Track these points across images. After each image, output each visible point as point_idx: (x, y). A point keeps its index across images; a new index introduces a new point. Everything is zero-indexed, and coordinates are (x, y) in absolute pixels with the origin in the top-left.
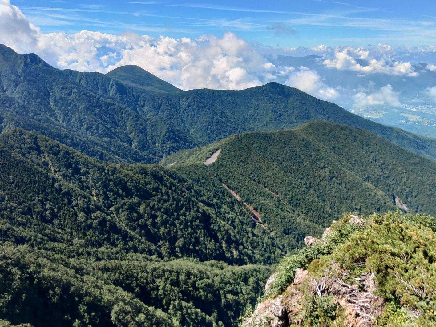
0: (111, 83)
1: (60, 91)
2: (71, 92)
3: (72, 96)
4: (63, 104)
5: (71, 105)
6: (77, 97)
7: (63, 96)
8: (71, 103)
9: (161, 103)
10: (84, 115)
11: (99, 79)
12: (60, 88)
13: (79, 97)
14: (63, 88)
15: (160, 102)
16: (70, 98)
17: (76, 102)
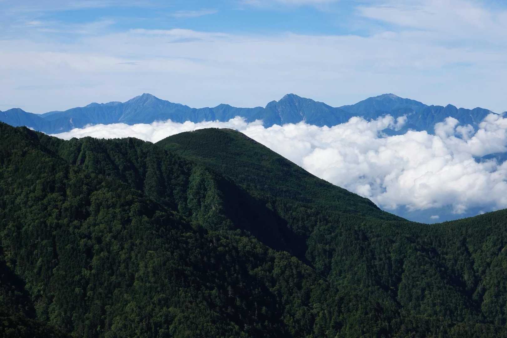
0: (195, 178)
1: (38, 199)
2: (89, 203)
3: (91, 219)
4: (56, 256)
5: (95, 261)
6: (117, 226)
7: (51, 220)
8: (89, 253)
9: (401, 262)
10: (165, 303)
11: (144, 166)
12: (39, 187)
13: (126, 222)
14: (50, 187)
15: (393, 257)
16: (84, 229)
17: (115, 247)
